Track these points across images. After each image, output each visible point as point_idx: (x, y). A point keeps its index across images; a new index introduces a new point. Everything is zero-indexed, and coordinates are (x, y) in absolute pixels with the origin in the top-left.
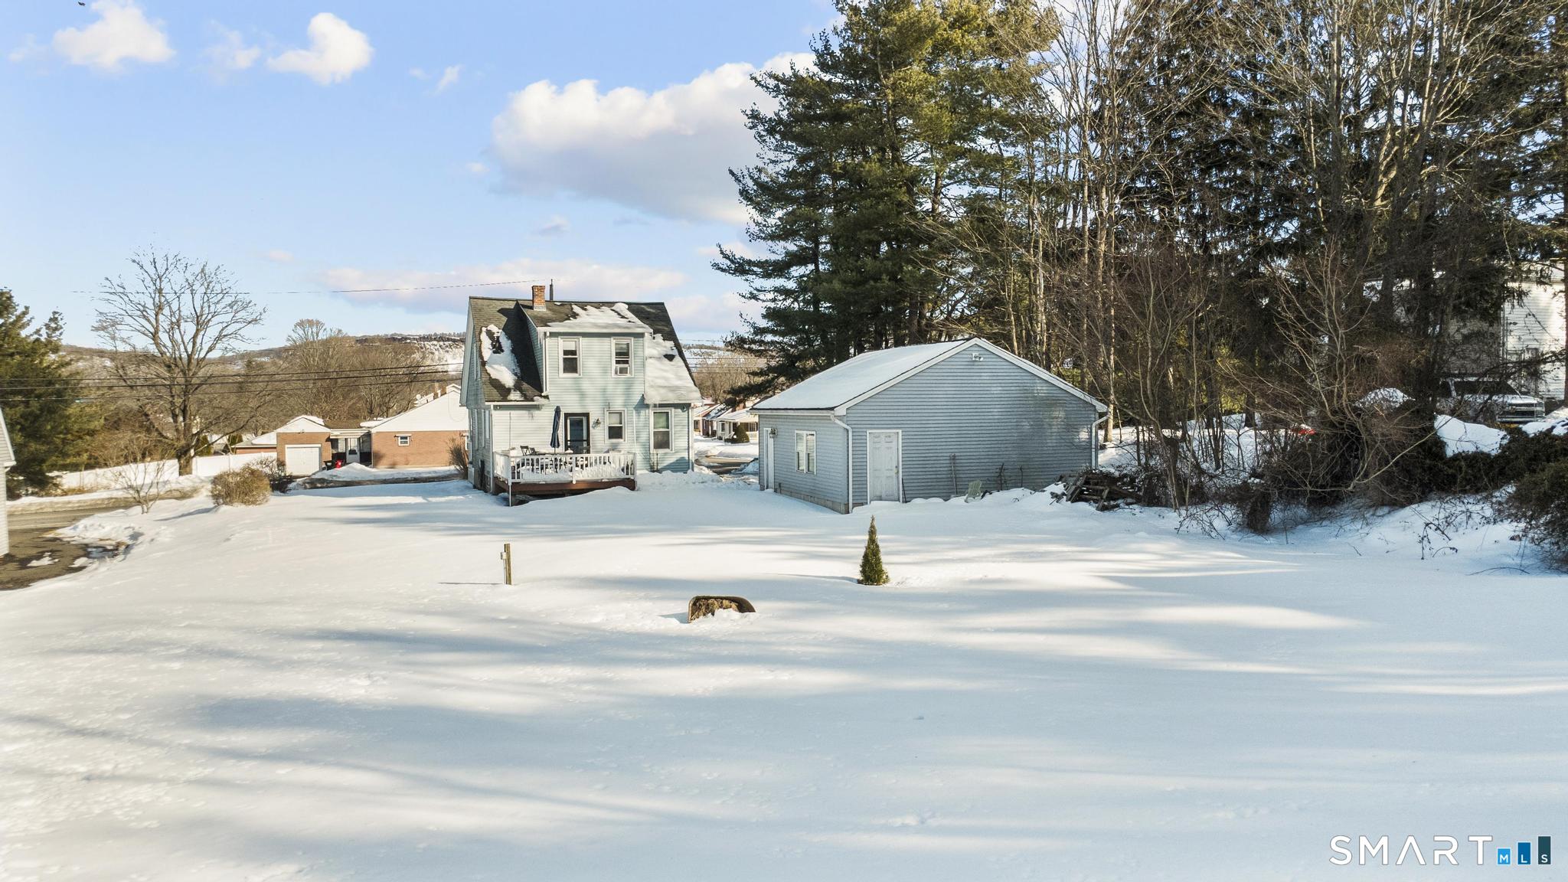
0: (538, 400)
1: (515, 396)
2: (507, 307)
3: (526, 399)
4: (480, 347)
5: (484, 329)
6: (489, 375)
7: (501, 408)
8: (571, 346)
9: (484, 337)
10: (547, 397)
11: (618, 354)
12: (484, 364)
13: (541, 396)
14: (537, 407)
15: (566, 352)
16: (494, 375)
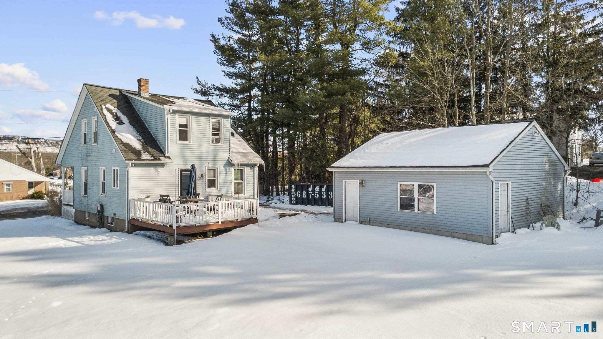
0: (163, 160)
1: (145, 156)
2: (114, 93)
3: (155, 159)
4: (106, 119)
5: (103, 107)
6: (120, 140)
7: (136, 165)
8: (183, 121)
9: (105, 112)
10: (168, 157)
11: (213, 129)
12: (113, 132)
13: (165, 156)
14: (163, 165)
15: (181, 126)
16: (125, 140)
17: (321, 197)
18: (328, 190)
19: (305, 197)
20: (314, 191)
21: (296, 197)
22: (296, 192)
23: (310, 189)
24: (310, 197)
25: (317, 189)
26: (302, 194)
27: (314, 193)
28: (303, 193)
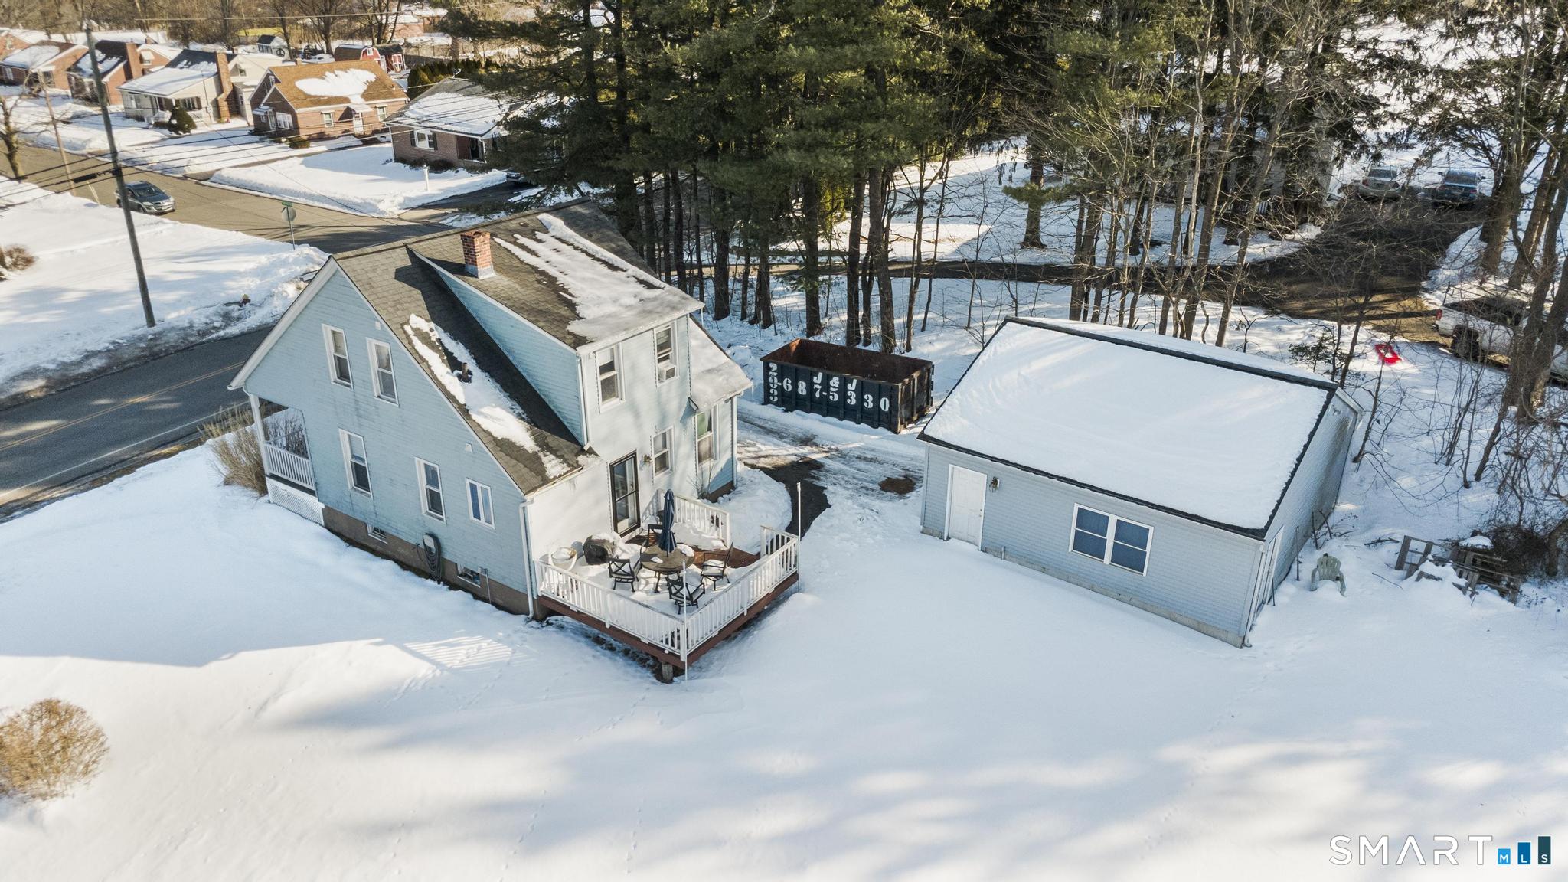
0: (586, 463)
1: (552, 466)
2: (402, 265)
3: (572, 468)
4: (432, 372)
5: (408, 329)
8: (607, 357)
9: (418, 345)
10: (591, 452)
11: (659, 349)
12: (466, 413)
13: (583, 451)
15: (602, 370)
16: (499, 432)
17: (845, 401)
18: (862, 388)
19: (804, 393)
20: (826, 386)
21: (781, 389)
22: (781, 379)
23: (818, 380)
24: (818, 395)
25: (835, 382)
26: (795, 386)
27: (828, 391)
28: (799, 384)
